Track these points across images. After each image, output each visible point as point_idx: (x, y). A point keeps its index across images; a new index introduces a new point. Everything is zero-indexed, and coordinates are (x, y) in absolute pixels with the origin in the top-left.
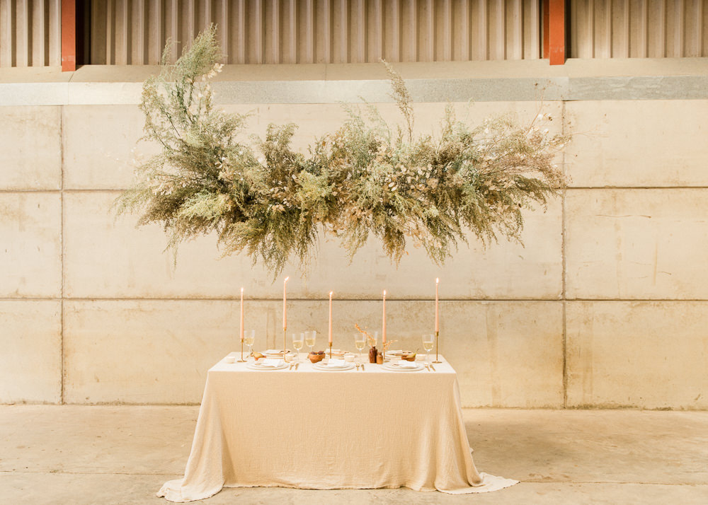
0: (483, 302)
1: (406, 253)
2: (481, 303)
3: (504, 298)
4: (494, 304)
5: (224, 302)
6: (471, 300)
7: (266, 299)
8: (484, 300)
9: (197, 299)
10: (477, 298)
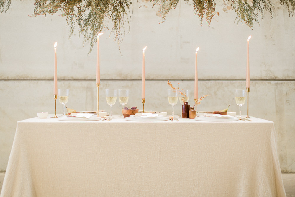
0: (273, 82)
1: (216, 14)
2: (270, 83)
3: (291, 78)
4: (282, 84)
5: (48, 82)
6: (262, 80)
7: (85, 80)
8: (273, 80)
9: (24, 80)
10: (268, 79)
